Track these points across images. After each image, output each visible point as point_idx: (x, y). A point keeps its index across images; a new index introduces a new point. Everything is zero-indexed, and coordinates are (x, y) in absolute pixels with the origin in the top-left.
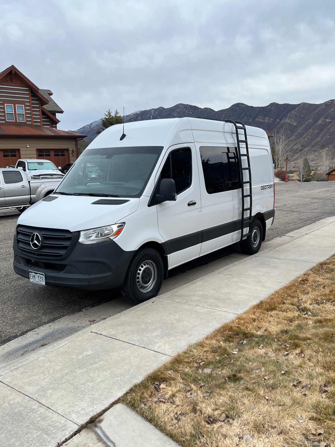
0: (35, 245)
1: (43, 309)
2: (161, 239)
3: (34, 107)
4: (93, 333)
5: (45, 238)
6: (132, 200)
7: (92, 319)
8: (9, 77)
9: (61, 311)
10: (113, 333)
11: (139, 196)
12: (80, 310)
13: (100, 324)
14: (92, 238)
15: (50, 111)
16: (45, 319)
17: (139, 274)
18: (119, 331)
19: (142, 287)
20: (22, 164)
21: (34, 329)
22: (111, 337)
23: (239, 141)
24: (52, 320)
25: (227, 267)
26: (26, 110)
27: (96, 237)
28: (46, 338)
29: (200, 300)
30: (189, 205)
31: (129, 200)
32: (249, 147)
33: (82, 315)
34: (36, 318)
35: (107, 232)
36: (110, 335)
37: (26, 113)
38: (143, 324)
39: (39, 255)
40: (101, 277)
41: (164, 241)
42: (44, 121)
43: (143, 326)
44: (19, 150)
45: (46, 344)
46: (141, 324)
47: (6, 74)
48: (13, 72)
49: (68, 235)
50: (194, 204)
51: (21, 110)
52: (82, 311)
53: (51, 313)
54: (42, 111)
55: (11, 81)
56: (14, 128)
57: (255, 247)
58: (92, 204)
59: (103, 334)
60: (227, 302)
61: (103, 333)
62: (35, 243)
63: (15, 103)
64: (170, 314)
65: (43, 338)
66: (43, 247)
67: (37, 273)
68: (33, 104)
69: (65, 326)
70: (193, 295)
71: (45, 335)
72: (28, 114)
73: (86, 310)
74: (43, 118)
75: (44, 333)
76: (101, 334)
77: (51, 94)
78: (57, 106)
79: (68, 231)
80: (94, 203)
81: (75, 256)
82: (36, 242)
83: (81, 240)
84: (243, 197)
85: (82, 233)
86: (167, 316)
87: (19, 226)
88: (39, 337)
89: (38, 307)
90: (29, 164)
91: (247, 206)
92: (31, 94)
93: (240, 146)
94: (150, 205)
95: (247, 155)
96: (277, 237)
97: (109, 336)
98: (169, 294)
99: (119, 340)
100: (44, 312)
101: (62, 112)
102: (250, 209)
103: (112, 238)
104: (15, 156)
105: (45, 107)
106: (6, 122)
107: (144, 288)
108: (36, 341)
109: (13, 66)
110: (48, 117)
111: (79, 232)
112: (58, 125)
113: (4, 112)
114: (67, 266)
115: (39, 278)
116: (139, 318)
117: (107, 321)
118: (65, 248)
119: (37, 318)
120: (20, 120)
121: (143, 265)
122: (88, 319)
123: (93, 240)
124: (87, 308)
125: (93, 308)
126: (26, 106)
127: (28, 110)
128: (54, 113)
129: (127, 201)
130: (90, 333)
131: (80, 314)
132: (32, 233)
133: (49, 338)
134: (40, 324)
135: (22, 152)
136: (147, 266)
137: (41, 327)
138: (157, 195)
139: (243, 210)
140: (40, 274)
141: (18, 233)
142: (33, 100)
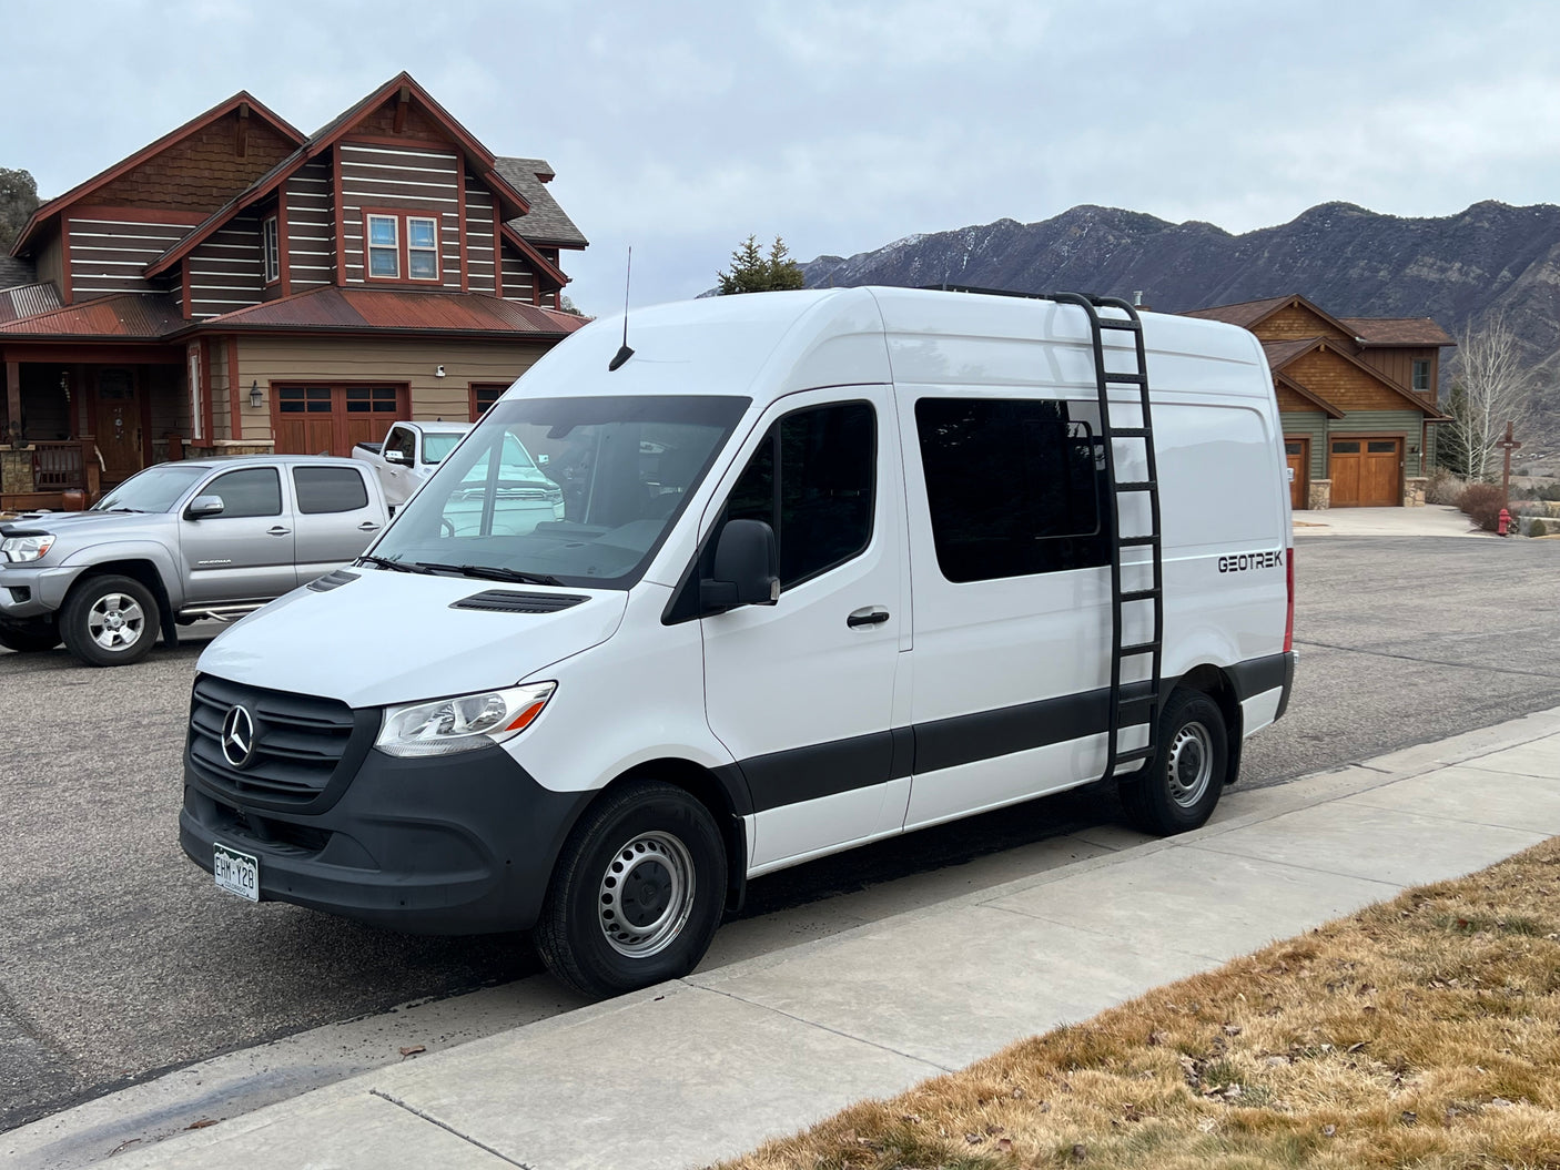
0: (233, 749)
1: (261, 992)
2: (715, 749)
3: (471, 227)
4: (379, 1094)
5: (270, 727)
6: (599, 596)
7: (412, 1046)
8: (390, 114)
9: (322, 1005)
10: (444, 1101)
11: (626, 582)
12: (385, 1009)
13: (417, 1067)
14: (424, 736)
15: (534, 242)
16: (250, 1028)
17: (611, 882)
18: (469, 1097)
19: (624, 936)
20: (402, 441)
21: (192, 1063)
22: (431, 1115)
23: (1102, 378)
24: (271, 1038)
26: (442, 236)
27: (439, 732)
28: (221, 1100)
29: (842, 1004)
30: (853, 622)
31: (589, 598)
33: (386, 1028)
34: (221, 1022)
35: (490, 713)
36: (431, 1109)
37: (444, 250)
38: (570, 1078)
39: (246, 788)
40: (445, 887)
41: (726, 760)
42: (506, 279)
43: (569, 1085)
44: (405, 386)
45: (209, 1124)
46: (563, 1078)
47: (378, 104)
48: (405, 98)
49: (340, 721)
50: (880, 618)
51: (424, 236)
52: (395, 1011)
53: (284, 1009)
54: (505, 240)
55: (397, 129)
56: (392, 301)
58: (450, 606)
59: (406, 1103)
61: (410, 1101)
62: (235, 744)
63: (403, 210)
64: (695, 1048)
65: (213, 1100)
66: (260, 760)
67: (234, 856)
68: (470, 213)
69: (311, 1061)
70: (828, 984)
71: (222, 1089)
72: (452, 250)
73: (409, 1007)
74: (505, 267)
75: (224, 1080)
76: (401, 1104)
77: (548, 177)
78: (565, 220)
79: (338, 705)
80: (461, 605)
81: (360, 800)
82: (236, 738)
83: (388, 738)
84: (1119, 598)
85: (390, 714)
86: (678, 1054)
87: (203, 678)
88: (197, 1093)
89: (249, 982)
90: (428, 441)
91: (1136, 635)
92: (463, 178)
94: (669, 619)
95: (1145, 434)
96: (1324, 768)
97: (425, 1112)
98: (738, 970)
99: (451, 1130)
100: (258, 1004)
101: (580, 245)
102: (1155, 648)
103: (497, 738)
104: (391, 407)
105: (517, 224)
106: (369, 282)
107: (636, 939)
108: (183, 1107)
109: (404, 78)
110: (527, 264)
111: (379, 710)
112: (563, 292)
113: (363, 244)
114: (334, 835)
115: (242, 874)
116: (568, 1055)
117: (450, 1055)
118: (326, 766)
119: (224, 1026)
120: (421, 273)
121: (633, 850)
122: (398, 1043)
123: (428, 743)
124: (418, 1001)
125: (438, 1003)
126: (442, 221)
127: (451, 236)
128: (551, 249)
129: (579, 600)
130: (368, 1095)
131: (383, 1020)
132: (230, 705)
133: (233, 1100)
134: (224, 1048)
135: (415, 395)
136: (648, 854)
137: (223, 1058)
138: (703, 582)
139: (1119, 651)
140: (243, 858)
141: (196, 705)
142: (469, 199)
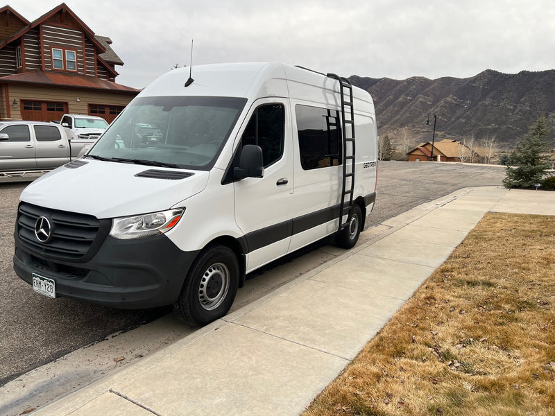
0: (41, 235)
1: (46, 333)
2: (238, 232)
3: (87, 55)
4: (114, 392)
5: (58, 226)
6: (198, 173)
7: (118, 356)
8: (59, 16)
9: (74, 338)
10: (147, 395)
11: (208, 168)
12: (103, 339)
13: (127, 374)
14: (131, 230)
15: (107, 62)
16: (44, 353)
17: (202, 286)
18: (157, 392)
20: (68, 120)
21: (19, 375)
22: (143, 404)
23: (343, 103)
24: (54, 358)
25: (319, 268)
26: (77, 57)
27: (138, 228)
28: (35, 395)
29: (286, 327)
30: (278, 184)
31: (194, 174)
32: (354, 112)
33: (105, 348)
34: (30, 350)
35: (157, 221)
36: (142, 401)
37: (78, 61)
38: (198, 376)
41: (241, 235)
42: (98, 73)
43: (199, 380)
44: (66, 103)
45: (32, 410)
46: (194, 376)
47: (55, 12)
48: (64, 11)
49: (93, 224)
50: (285, 182)
51: (71, 56)
52: (107, 339)
53: (58, 342)
54: (98, 60)
55: (62, 22)
56: (61, 76)
57: (352, 238)
58: (135, 176)
59: (129, 398)
60: (327, 332)
61: (130, 396)
62: (41, 233)
63: (64, 48)
64: (243, 355)
65: (31, 395)
66: (53, 239)
67: (43, 279)
68: (86, 51)
69: (74, 369)
70: (277, 318)
71: (35, 389)
72: (81, 62)
73: (113, 337)
74: (98, 69)
75: (36, 383)
76: (126, 398)
77: (110, 43)
78: (116, 56)
79: (92, 218)
80: (139, 175)
81: (102, 257)
82: (42, 230)
83: (114, 232)
84: (345, 176)
85: (116, 222)
86: (237, 359)
87: (22, 203)
88: (24, 392)
89: (40, 328)
90: (76, 120)
91: (348, 188)
92: (84, 39)
93: (345, 110)
94: (223, 183)
95: (352, 122)
96: (372, 225)
97: (139, 403)
99: (154, 413)
100: (46, 339)
101: (122, 64)
102: (351, 192)
103: (162, 231)
104: (62, 110)
105: (101, 56)
106: (53, 70)
107: (208, 303)
108: (18, 401)
109: (64, 5)
110: (105, 68)
111: (111, 220)
112: (116, 78)
113: (51, 57)
114: (90, 271)
116: (192, 363)
117: (141, 366)
118: (87, 243)
119: (32, 352)
120: (70, 68)
121: (208, 271)
122: (112, 356)
123: (132, 234)
124: (116, 334)
125: (125, 334)
126: (77, 52)
127: (80, 57)
128: (112, 64)
129: (190, 174)
130: (109, 393)
131: (103, 345)
132: (38, 216)
133: (41, 395)
134: (33, 366)
135: (70, 107)
136: (214, 271)
137: (33, 371)
138: (236, 168)
139: (344, 193)
141: (20, 215)
142: (86, 46)
